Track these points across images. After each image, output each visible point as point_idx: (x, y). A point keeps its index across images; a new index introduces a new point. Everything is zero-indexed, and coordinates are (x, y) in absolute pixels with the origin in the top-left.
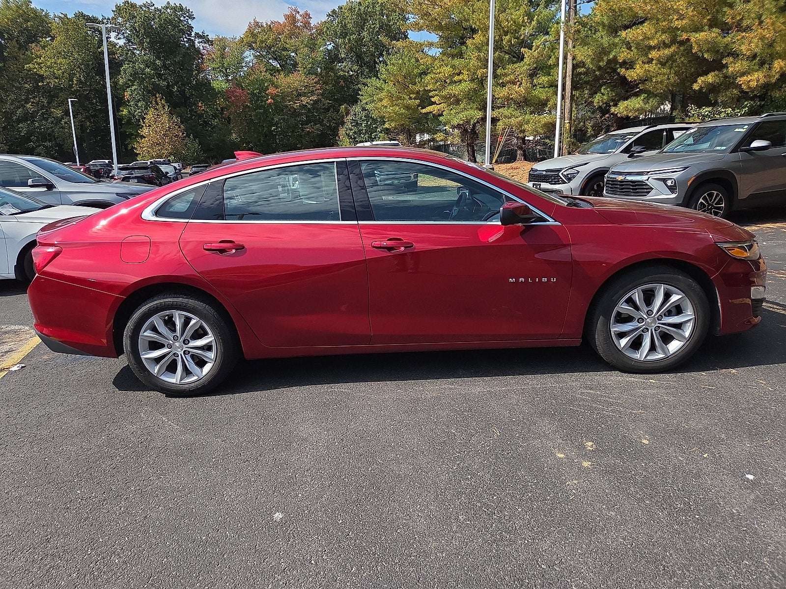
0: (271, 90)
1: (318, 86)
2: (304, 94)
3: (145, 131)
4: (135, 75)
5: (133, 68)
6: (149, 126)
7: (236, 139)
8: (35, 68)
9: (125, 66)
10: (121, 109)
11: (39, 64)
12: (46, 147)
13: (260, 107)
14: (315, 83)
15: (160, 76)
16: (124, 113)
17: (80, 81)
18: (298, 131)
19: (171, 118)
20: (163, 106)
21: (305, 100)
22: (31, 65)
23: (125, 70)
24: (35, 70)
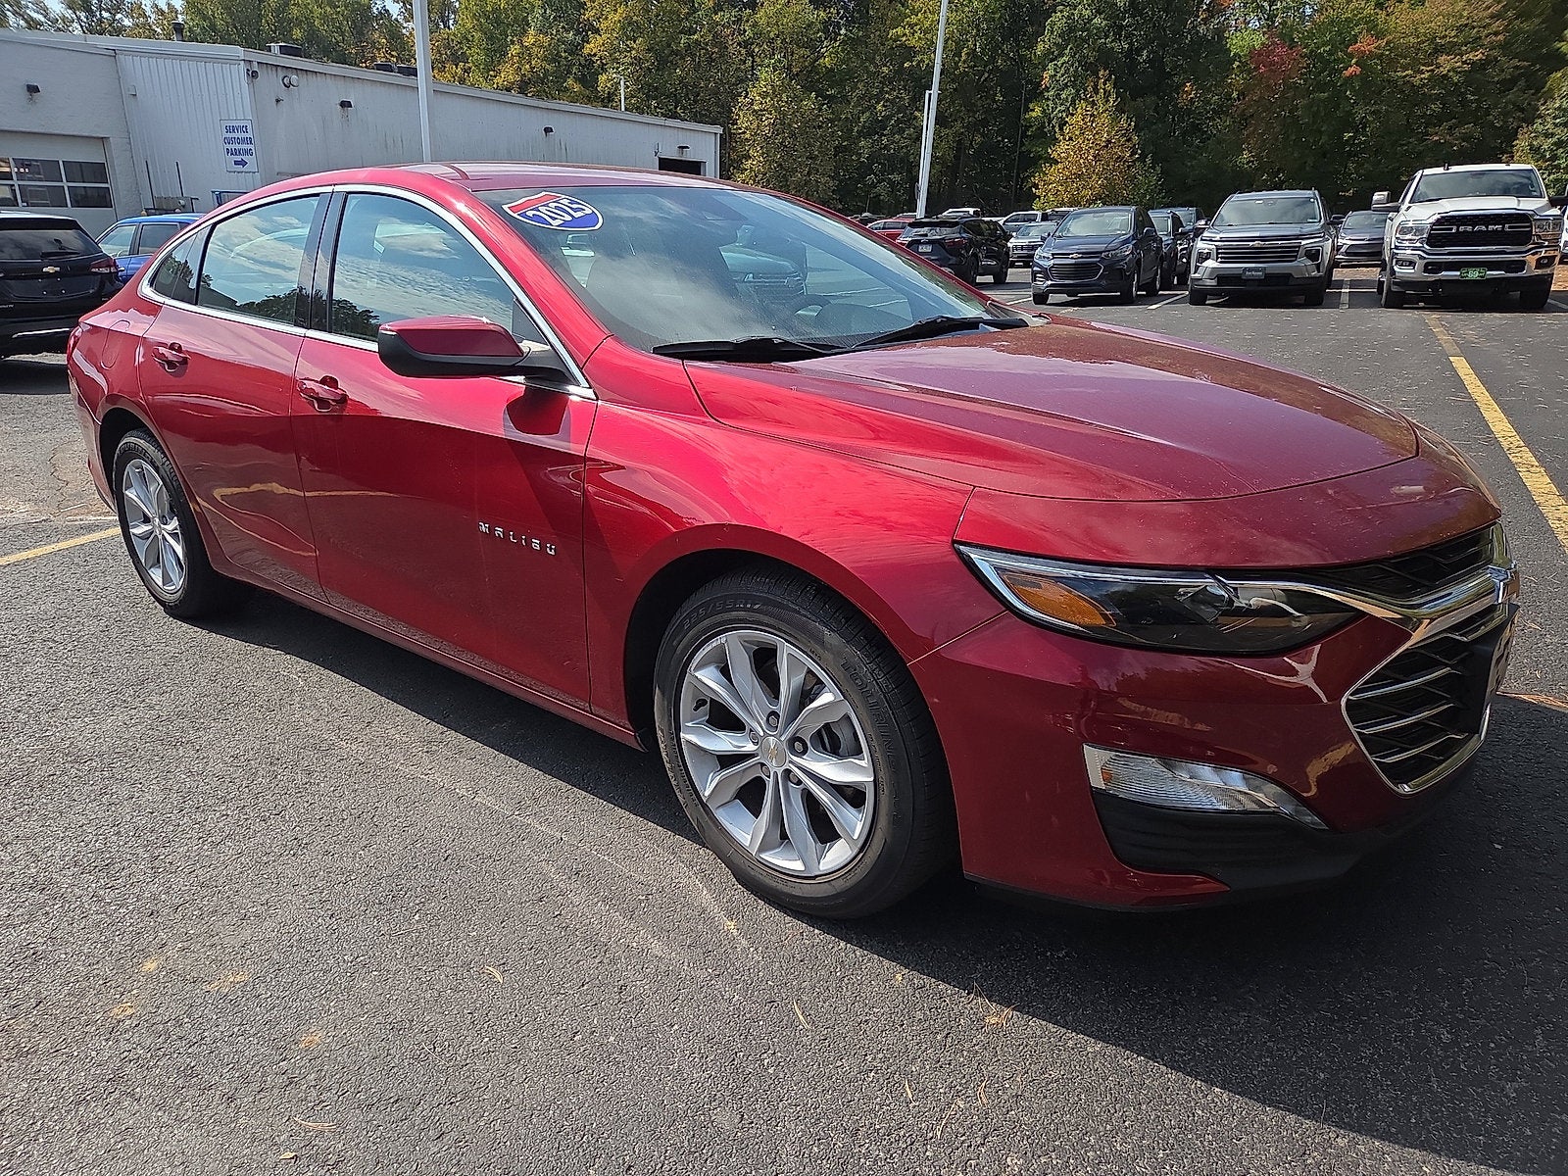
0: (1365, 44)
1: (1497, 25)
2: (1450, 49)
3: (1061, 150)
4: (1069, 33)
5: (1069, 18)
6: (1071, 139)
7: (1248, 163)
8: (905, 35)
9: (1056, 17)
10: (1031, 106)
11: (911, 26)
12: (891, 183)
13: (1321, 87)
14: (1492, 17)
15: (1118, 29)
16: (1034, 114)
17: (972, 53)
18: (1409, 142)
19: (1115, 120)
20: (1107, 94)
21: (1446, 63)
22: (899, 30)
23: (1053, 23)
24: (904, 39)
